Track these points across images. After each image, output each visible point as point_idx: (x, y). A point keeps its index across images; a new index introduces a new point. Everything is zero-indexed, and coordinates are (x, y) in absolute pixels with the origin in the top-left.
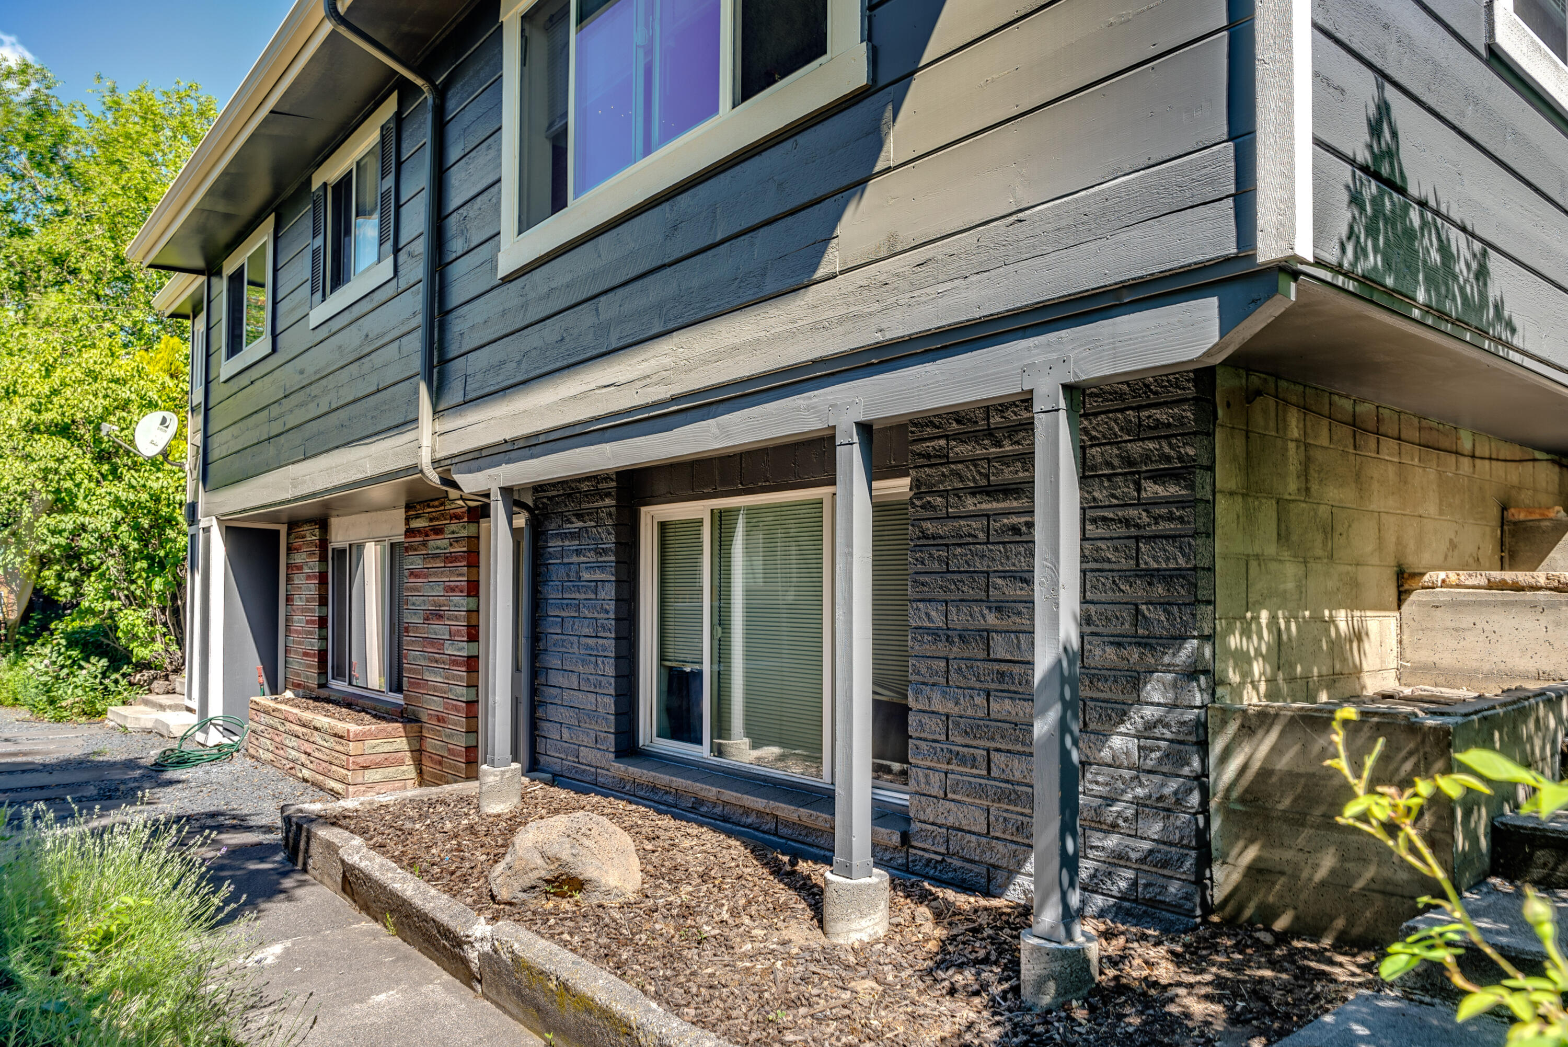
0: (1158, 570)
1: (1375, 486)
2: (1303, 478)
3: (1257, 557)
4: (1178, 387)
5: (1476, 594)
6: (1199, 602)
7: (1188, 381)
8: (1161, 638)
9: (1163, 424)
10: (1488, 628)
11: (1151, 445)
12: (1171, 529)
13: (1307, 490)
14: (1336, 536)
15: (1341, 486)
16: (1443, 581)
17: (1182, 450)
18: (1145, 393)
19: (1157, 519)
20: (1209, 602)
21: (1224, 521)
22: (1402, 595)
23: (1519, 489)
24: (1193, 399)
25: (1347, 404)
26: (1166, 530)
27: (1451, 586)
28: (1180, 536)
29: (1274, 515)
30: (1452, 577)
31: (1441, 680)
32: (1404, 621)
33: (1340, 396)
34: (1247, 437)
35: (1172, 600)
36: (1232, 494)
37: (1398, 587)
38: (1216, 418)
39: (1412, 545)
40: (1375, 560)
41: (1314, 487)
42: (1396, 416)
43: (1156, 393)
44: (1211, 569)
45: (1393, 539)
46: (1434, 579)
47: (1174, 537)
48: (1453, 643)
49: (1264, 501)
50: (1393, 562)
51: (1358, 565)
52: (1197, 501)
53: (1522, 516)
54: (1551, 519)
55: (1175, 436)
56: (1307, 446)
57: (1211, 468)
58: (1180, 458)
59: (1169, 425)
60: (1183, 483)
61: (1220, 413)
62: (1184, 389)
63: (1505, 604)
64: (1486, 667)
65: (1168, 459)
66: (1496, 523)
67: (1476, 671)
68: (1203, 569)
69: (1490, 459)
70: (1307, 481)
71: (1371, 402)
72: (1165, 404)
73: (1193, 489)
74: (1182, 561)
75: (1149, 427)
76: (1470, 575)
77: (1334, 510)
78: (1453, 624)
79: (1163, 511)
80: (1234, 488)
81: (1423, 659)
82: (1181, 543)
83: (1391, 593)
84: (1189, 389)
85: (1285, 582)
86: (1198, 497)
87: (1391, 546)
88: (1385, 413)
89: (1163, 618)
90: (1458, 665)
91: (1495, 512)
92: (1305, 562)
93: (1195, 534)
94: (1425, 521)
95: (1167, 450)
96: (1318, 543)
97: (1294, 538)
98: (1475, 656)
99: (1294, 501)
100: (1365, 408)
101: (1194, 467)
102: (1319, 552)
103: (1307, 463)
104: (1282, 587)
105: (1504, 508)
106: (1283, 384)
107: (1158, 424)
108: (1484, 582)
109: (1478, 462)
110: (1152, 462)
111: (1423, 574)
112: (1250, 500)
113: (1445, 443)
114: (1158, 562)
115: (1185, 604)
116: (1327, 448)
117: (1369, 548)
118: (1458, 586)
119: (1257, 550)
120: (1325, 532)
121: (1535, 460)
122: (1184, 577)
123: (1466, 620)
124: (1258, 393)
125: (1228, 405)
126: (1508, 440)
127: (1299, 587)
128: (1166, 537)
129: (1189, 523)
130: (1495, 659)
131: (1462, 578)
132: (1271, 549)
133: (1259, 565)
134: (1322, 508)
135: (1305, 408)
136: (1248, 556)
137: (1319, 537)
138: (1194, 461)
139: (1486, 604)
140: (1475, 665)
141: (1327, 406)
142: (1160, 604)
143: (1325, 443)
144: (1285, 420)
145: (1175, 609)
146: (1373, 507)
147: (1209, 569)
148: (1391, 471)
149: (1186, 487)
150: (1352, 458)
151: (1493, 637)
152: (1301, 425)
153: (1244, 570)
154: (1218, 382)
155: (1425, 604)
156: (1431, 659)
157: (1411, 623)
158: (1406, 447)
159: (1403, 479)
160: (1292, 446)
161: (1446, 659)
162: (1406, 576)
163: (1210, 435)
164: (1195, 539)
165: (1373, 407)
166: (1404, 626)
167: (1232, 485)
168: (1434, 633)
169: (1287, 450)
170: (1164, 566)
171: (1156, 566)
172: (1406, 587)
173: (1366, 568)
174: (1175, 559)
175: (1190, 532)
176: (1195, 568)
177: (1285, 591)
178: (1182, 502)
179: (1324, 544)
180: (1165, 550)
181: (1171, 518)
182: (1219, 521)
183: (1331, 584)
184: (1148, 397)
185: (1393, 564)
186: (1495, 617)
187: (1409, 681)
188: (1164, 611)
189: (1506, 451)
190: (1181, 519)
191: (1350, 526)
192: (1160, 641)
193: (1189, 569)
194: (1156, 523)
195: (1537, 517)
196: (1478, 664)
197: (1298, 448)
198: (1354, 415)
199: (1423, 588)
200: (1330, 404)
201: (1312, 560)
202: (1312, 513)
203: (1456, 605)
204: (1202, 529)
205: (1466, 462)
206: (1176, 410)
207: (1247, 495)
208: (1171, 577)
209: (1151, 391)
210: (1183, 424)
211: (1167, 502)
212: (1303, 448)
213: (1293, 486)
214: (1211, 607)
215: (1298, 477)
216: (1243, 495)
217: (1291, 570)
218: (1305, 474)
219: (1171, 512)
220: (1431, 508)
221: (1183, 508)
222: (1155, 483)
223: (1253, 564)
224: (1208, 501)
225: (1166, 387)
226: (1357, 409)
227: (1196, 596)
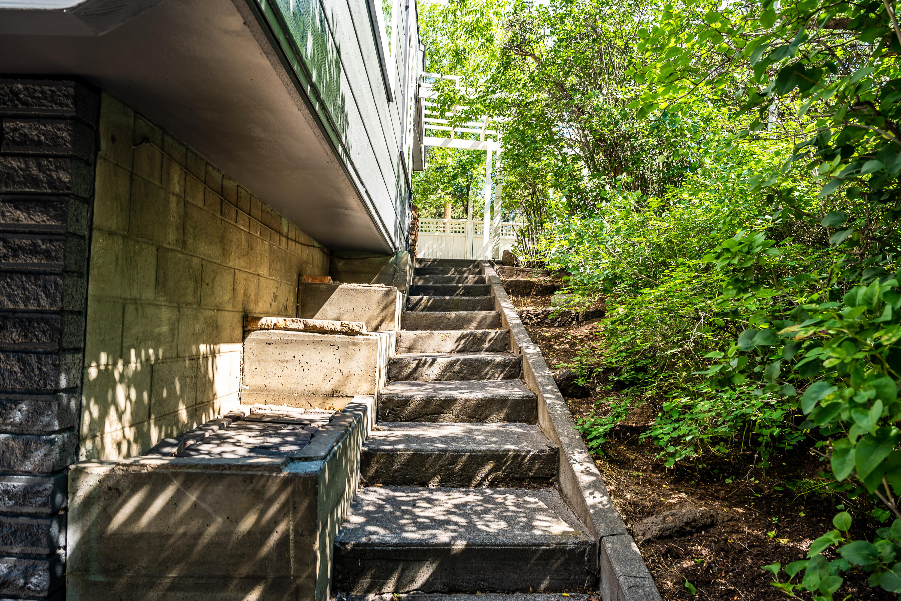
0: (14, 311)
1: (233, 248)
2: (181, 231)
3: (135, 301)
4: (53, 101)
5: (296, 335)
6: (64, 350)
7: (67, 96)
8: (13, 392)
9: (32, 140)
10: (303, 360)
11: (14, 164)
12: (33, 264)
13: (184, 242)
14: (204, 286)
15: (210, 243)
16: (275, 325)
17: (54, 176)
18: (12, 101)
19: (16, 251)
20: (77, 350)
21: (100, 261)
22: (245, 333)
23: (307, 263)
24: (72, 118)
25: (218, 177)
26: (27, 264)
27: (280, 329)
28: (45, 273)
29: (154, 261)
30: (281, 321)
31: (270, 399)
32: (246, 354)
33: (214, 168)
34: (132, 180)
35: (29, 347)
36: (111, 233)
37: (244, 327)
38: (98, 148)
39: (253, 297)
40: (230, 307)
41: (190, 241)
42: (249, 197)
43: (25, 103)
44: (82, 313)
45: (242, 291)
46: (269, 323)
47: (36, 275)
48: (279, 371)
49: (144, 246)
50: (240, 308)
51: (218, 310)
52: (68, 234)
53: (310, 281)
54: (326, 284)
55: (47, 157)
56: (186, 203)
57: (89, 201)
58: (51, 183)
59: (39, 143)
60: (52, 212)
61: (104, 144)
62: (61, 105)
63: (315, 343)
64: (301, 388)
65: (36, 182)
66: (295, 284)
67: (293, 391)
68: (72, 312)
69: (295, 241)
70: (184, 234)
71: (234, 180)
72: (37, 118)
73: (64, 221)
74: (45, 303)
75: (14, 141)
76: (293, 321)
77: (205, 263)
78: (280, 357)
79: (26, 242)
80: (114, 227)
81: (258, 383)
82: (45, 281)
83: (239, 332)
84: (67, 106)
85: (160, 326)
86: (71, 230)
87: (240, 297)
88: (243, 192)
89: (16, 369)
90: (282, 388)
91: (295, 276)
92: (179, 307)
93: (65, 272)
94: (262, 279)
95: (35, 171)
96: (190, 291)
97: (171, 284)
98: (294, 381)
99: (172, 250)
100: (230, 184)
101: (67, 195)
102: (190, 299)
103: (185, 217)
104: (157, 330)
105: (300, 275)
106: (167, 138)
107: (26, 140)
108: (302, 326)
109: (290, 241)
110: (14, 182)
111: (260, 318)
112: (131, 243)
113: (275, 226)
114: (14, 302)
115: (46, 353)
116: (201, 209)
117: (227, 297)
118: (285, 329)
119: (135, 293)
120: (196, 281)
121: (314, 246)
122: (46, 322)
123: (289, 354)
124: (146, 139)
125: (113, 139)
126: (304, 231)
127: (172, 330)
128: (28, 274)
129: (57, 258)
130: (307, 383)
131: (288, 323)
132: (149, 294)
133: (136, 309)
134: (195, 260)
135: (186, 169)
136: (125, 299)
137: (191, 285)
138: (68, 188)
139: (303, 342)
140: (293, 387)
141: (203, 173)
142: (15, 352)
143: (200, 204)
144: (168, 174)
145: (33, 359)
146: (231, 264)
147: (79, 313)
148: (244, 237)
149: (55, 217)
150: (219, 222)
151: (306, 367)
152: (182, 183)
153: (120, 314)
154: (103, 110)
155: (261, 341)
156: (263, 383)
157: (251, 356)
158: (254, 222)
159: (251, 247)
160: (173, 199)
161: (274, 384)
162: (249, 319)
163: (91, 165)
164: (63, 278)
165: (235, 185)
166: (246, 358)
167: (113, 224)
168: (266, 364)
169: (169, 202)
170: (22, 307)
171: (11, 306)
172: (249, 328)
173: (224, 313)
174: (37, 299)
175: (58, 270)
176: (61, 312)
177: (160, 334)
178: (51, 234)
179: (195, 292)
180: (24, 289)
181: (34, 251)
182: (96, 259)
183: (198, 327)
184: (16, 106)
185: (241, 310)
186: (308, 352)
187: (247, 400)
188: (18, 361)
189: (303, 238)
190: (47, 254)
191: (214, 278)
192: (12, 396)
193: (54, 312)
194: (15, 256)
195: (318, 282)
196: (295, 387)
197: (178, 202)
198: (222, 187)
199: (261, 329)
200: (206, 172)
201: (184, 306)
202: (187, 264)
203: (282, 343)
204: (73, 268)
205: (284, 240)
206: (50, 128)
207: (128, 237)
208: (30, 320)
209: (19, 99)
210: (56, 145)
211: (31, 232)
212: (182, 204)
213: (172, 236)
214: (80, 356)
215: (177, 229)
216: (124, 237)
217: (166, 314)
218: (182, 228)
219: (35, 245)
220: (264, 270)
221: (51, 241)
222: (16, 208)
223: (130, 308)
224: (83, 237)
225: (38, 98)
226: (225, 183)
227: (60, 343)
